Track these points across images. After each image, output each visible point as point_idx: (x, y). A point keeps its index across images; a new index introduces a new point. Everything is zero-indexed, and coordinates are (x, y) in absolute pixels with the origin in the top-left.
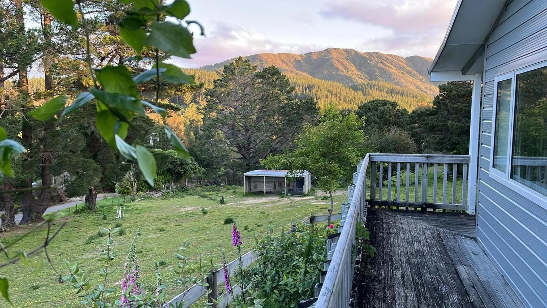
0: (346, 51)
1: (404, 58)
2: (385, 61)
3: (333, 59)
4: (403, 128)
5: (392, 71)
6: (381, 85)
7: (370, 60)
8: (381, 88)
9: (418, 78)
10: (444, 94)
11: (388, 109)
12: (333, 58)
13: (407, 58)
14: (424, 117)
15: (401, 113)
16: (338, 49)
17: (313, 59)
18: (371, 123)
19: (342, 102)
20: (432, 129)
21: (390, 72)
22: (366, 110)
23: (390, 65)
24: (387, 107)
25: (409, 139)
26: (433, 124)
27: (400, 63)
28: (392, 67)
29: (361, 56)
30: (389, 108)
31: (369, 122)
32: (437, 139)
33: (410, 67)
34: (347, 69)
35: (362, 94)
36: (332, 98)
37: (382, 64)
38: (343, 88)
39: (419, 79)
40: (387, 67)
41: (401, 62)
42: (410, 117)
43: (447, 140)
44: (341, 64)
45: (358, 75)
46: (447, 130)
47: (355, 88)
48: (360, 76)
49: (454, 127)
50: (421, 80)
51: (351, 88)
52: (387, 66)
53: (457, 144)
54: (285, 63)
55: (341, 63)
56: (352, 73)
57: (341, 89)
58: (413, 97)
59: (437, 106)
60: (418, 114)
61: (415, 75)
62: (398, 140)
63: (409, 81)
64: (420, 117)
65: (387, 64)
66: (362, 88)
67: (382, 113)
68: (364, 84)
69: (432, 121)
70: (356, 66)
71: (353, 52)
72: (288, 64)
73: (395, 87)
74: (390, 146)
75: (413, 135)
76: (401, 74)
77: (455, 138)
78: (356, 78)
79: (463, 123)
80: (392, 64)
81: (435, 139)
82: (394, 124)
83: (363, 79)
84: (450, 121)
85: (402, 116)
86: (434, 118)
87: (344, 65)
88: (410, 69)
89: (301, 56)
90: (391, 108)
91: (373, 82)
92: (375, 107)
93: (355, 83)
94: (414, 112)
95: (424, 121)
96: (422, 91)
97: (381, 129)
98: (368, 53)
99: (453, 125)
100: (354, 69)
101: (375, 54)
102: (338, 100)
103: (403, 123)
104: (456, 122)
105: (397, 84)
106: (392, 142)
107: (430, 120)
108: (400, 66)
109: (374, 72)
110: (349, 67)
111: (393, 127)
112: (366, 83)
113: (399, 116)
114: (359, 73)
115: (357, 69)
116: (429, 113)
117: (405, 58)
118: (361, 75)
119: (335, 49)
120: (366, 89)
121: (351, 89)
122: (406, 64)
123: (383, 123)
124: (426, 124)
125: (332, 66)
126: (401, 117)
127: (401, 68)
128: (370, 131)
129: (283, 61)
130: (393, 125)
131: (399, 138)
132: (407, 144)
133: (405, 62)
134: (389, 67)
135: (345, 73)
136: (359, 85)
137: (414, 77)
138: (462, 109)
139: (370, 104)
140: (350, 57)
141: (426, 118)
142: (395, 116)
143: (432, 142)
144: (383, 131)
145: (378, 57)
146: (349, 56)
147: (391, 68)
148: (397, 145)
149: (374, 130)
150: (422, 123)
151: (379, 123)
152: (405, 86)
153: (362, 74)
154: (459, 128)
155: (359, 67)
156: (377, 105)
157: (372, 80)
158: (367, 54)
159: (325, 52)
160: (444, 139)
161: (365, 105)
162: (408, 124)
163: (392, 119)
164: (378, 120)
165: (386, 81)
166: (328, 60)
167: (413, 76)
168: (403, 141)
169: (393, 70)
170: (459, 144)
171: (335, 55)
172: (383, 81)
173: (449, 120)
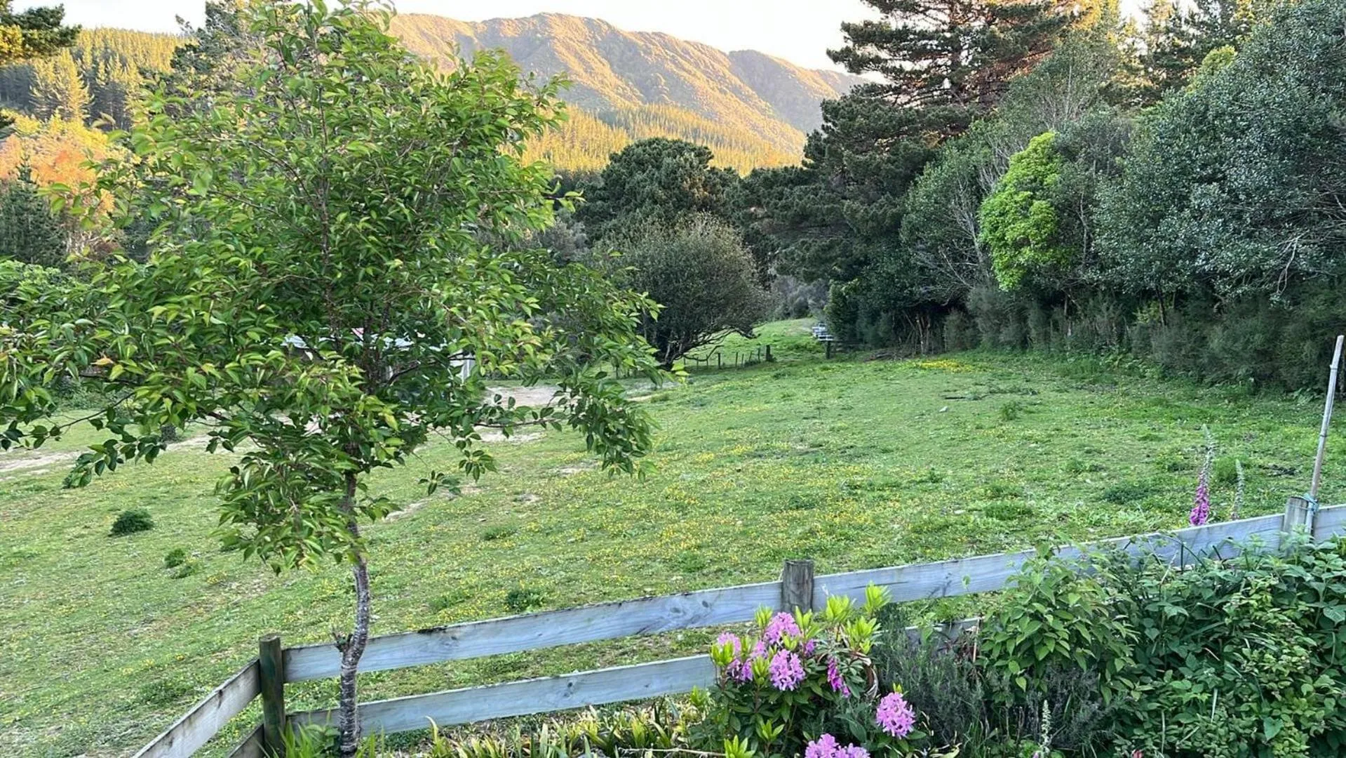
0: (589, 22)
1: (724, 54)
2: (681, 56)
3: (556, 41)
4: (726, 218)
5: (697, 83)
6: (672, 116)
7: (645, 52)
8: (672, 124)
9: (755, 106)
10: (834, 124)
11: (688, 165)
12: (554, 38)
13: (731, 52)
14: (780, 189)
15: (721, 178)
16: (567, 17)
17: (505, 37)
18: (643, 201)
19: (575, 151)
20: (800, 221)
21: (692, 85)
22: (629, 163)
23: (691, 68)
24: (686, 160)
25: (738, 248)
26: (804, 209)
27: (716, 65)
28: (699, 74)
29: (625, 38)
30: (691, 163)
31: (638, 197)
32: (813, 249)
33: (738, 76)
34: (589, 70)
35: (625, 135)
36: (553, 141)
37: (675, 64)
38: (581, 117)
39: (757, 108)
40: (684, 74)
41: (719, 62)
42: (745, 186)
43: (837, 251)
44: (575, 57)
45: (617, 87)
46: (839, 224)
47: (609, 119)
48: (620, 91)
49: (858, 216)
50: (763, 111)
51: (600, 118)
52: (684, 70)
53: (861, 264)
54: (430, 40)
55: (576, 53)
56: (602, 82)
57: (574, 118)
58: (744, 150)
59: (814, 159)
60: (766, 179)
61: (749, 96)
62: (712, 250)
63: (736, 112)
64: (771, 188)
65: (687, 66)
66: (626, 120)
67: (672, 175)
68: (630, 110)
69: (801, 200)
70: (612, 65)
71: (606, 27)
72: (437, 44)
73: (704, 123)
74: (691, 266)
75: (748, 239)
76: (717, 93)
77: (858, 248)
78: (612, 94)
79: (881, 206)
80: (697, 66)
81: (808, 249)
82: (704, 205)
83: (630, 99)
84: (847, 202)
85: (723, 186)
86: (806, 193)
87: (581, 59)
88: (739, 82)
89: (473, 25)
90: (695, 164)
91: (654, 108)
92: (655, 158)
93: (611, 106)
94: (755, 173)
95: (780, 199)
96: (764, 137)
97: (669, 221)
98: (640, 33)
99: (856, 211)
100: (607, 70)
101: (657, 38)
102: (568, 145)
103: (724, 205)
104: (863, 203)
105: (709, 116)
106: (696, 256)
107: (797, 196)
108: (716, 72)
109: (656, 83)
110: (596, 65)
111: (699, 215)
112: (635, 109)
113: (715, 185)
114: (619, 83)
115: (613, 71)
116: (793, 176)
117: (728, 53)
118: (623, 89)
119: (560, 16)
120: (635, 123)
121: (600, 122)
122: (729, 69)
123: (673, 203)
124: (786, 207)
125: (553, 57)
126: (719, 187)
127: (717, 76)
128: (641, 222)
129: (423, 34)
130: (699, 210)
131: (714, 244)
132: (733, 260)
133: (727, 63)
134: (689, 72)
135: (585, 80)
136: (617, 112)
137: (746, 102)
138: (878, 167)
139: (640, 150)
140: (597, 41)
141: (787, 190)
142: (704, 186)
143: (799, 255)
144: (673, 225)
145: (665, 46)
146: (594, 37)
147: (694, 75)
148: (708, 264)
149: (650, 220)
150: (776, 204)
151: (664, 202)
152: (727, 123)
153: (628, 85)
154: (871, 219)
155: (621, 67)
156: (660, 154)
157: (650, 102)
158: (639, 36)
159: (535, 21)
160: (830, 247)
161: (627, 151)
162: (738, 206)
163: (699, 193)
164: (660, 193)
165: (682, 107)
166: (543, 42)
167: (745, 100)
168: (725, 252)
169: (700, 82)
170: (867, 262)
171: (559, 31)
172: (676, 106)
173: (845, 198)
